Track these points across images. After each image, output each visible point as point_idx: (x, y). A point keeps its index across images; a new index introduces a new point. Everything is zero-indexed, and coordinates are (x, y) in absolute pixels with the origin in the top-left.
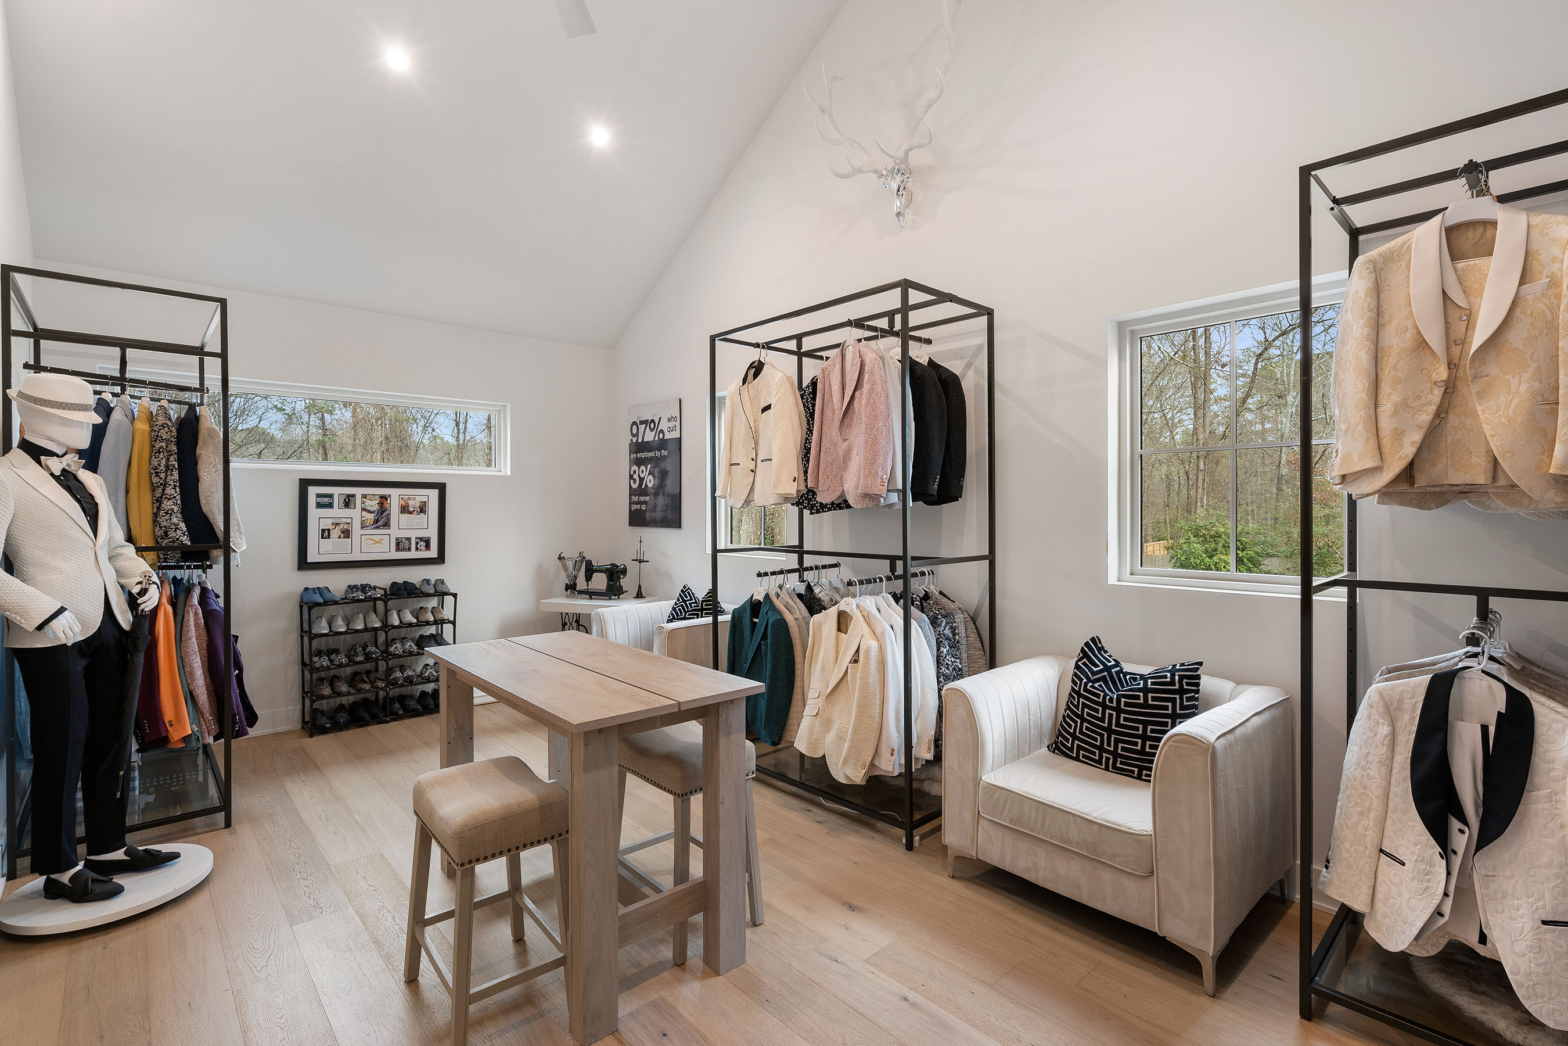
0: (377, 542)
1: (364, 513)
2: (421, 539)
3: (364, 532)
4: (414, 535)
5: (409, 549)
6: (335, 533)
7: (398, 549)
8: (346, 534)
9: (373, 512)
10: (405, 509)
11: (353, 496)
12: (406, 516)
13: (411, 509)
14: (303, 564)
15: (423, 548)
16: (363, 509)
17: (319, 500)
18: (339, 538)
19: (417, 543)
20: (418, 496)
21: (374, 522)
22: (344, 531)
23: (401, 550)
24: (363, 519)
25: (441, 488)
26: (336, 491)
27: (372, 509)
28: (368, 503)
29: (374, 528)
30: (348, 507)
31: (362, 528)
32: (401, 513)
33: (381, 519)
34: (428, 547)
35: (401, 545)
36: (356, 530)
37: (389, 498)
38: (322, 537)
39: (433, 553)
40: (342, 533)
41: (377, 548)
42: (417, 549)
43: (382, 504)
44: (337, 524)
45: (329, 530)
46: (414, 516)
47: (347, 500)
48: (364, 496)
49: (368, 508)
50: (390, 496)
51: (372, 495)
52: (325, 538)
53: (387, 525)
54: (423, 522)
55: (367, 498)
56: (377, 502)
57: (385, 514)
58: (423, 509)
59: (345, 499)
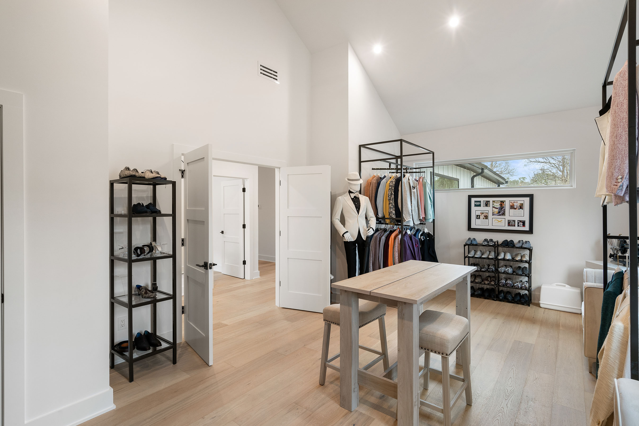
0: (499, 222)
1: (494, 209)
2: (520, 221)
3: (494, 217)
4: (517, 219)
5: (514, 226)
6: (482, 217)
7: (509, 225)
8: (486, 217)
9: (498, 208)
10: (512, 207)
11: (489, 201)
12: (513, 210)
13: (515, 207)
14: (470, 228)
15: (521, 225)
16: (493, 207)
17: (475, 203)
18: (483, 219)
19: (518, 223)
20: (520, 200)
21: (498, 213)
22: (485, 216)
23: (511, 226)
24: (493, 211)
25: (531, 197)
26: (482, 199)
27: (497, 207)
28: (495, 204)
29: (498, 215)
30: (487, 206)
31: (493, 215)
32: (511, 209)
33: (501, 211)
34: (524, 225)
35: (510, 224)
36: (490, 216)
37: (505, 202)
38: (477, 218)
39: (527, 228)
40: (485, 217)
41: (499, 224)
42: (518, 226)
43: (501, 205)
44: (483, 213)
45: (479, 216)
46: (517, 210)
47: (487, 203)
48: (494, 201)
49: (495, 207)
50: (505, 201)
51: (497, 201)
52: (478, 219)
53: (504, 214)
54: (521, 213)
55: (496, 202)
56: (499, 204)
57: (503, 209)
58: (521, 207)
59: (486, 203)
